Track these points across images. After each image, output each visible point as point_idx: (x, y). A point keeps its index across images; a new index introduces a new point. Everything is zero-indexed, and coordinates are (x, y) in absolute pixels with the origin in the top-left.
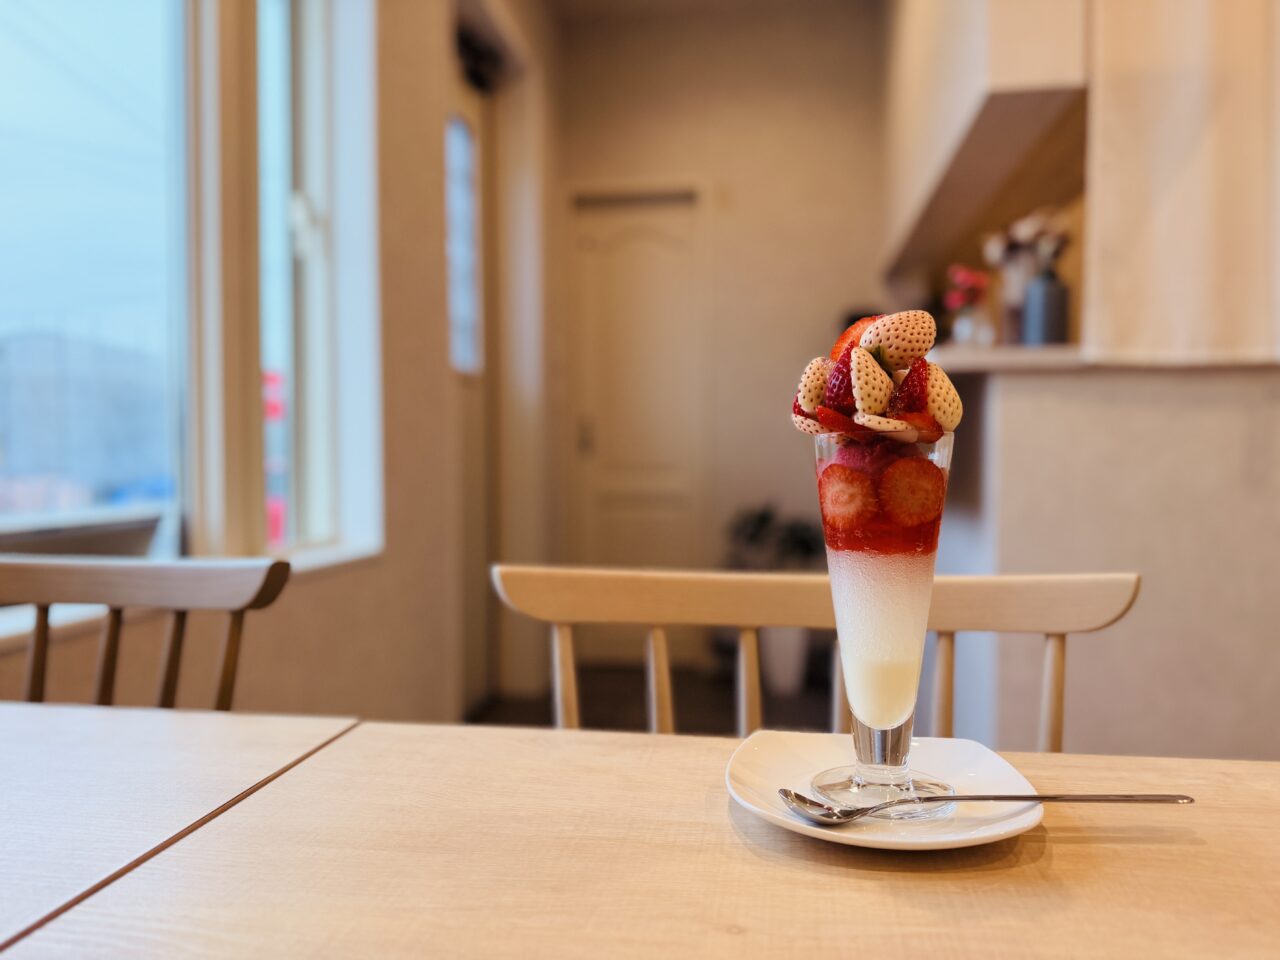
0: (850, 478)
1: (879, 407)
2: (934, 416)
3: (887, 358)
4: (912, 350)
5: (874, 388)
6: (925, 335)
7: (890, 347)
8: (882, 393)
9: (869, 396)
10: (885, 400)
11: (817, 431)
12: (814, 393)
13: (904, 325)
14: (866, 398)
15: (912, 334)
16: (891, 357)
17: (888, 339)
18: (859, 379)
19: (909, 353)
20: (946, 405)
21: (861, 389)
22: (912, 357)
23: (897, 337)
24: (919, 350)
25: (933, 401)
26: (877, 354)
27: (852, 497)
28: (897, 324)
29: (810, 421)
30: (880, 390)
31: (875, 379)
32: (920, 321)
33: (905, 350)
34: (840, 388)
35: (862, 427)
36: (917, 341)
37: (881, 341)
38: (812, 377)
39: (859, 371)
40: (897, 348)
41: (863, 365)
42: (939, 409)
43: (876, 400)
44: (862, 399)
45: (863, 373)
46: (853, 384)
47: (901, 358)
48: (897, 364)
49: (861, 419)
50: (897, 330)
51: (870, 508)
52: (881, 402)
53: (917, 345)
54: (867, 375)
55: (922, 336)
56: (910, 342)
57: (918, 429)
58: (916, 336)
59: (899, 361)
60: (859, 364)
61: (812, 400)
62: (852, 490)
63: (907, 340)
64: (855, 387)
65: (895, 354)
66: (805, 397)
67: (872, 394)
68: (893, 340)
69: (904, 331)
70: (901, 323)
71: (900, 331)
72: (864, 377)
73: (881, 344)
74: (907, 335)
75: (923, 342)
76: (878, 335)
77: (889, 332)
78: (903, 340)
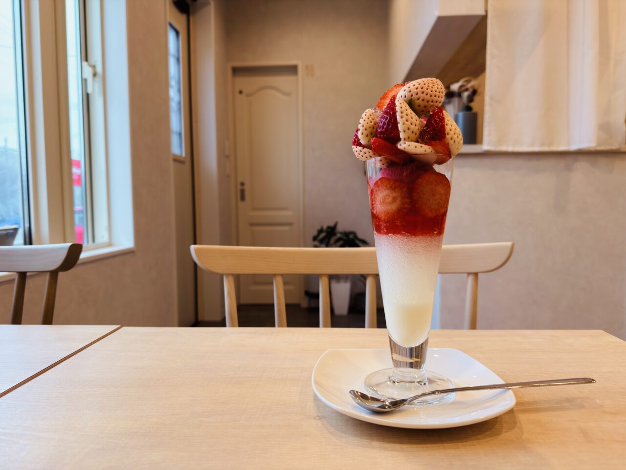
0: (393, 187)
1: (415, 136)
2: (448, 143)
3: (416, 107)
4: (432, 102)
5: (411, 124)
6: (439, 92)
7: (418, 99)
8: (417, 128)
9: (409, 129)
10: (418, 133)
11: (371, 157)
12: (369, 130)
13: (426, 86)
14: (406, 130)
15: (432, 91)
16: (419, 106)
17: (417, 94)
18: (402, 117)
19: (431, 104)
20: (456, 136)
21: (404, 124)
22: (432, 106)
23: (423, 93)
24: (436, 102)
25: (448, 134)
26: (410, 103)
27: (394, 199)
28: (422, 84)
29: (366, 150)
30: (416, 125)
31: (412, 118)
32: (435, 84)
33: (428, 102)
34: (388, 125)
35: (403, 152)
36: (435, 96)
37: (412, 96)
38: (367, 120)
39: (402, 113)
40: (423, 100)
41: (403, 109)
42: (451, 139)
43: (413, 132)
44: (404, 131)
45: (404, 114)
46: (398, 121)
47: (425, 107)
48: (422, 111)
49: (402, 146)
50: (422, 88)
51: (406, 206)
52: (416, 134)
53: (435, 99)
54: (407, 115)
55: (437, 93)
56: (431, 96)
57: (437, 152)
58: (434, 93)
59: (424, 109)
60: (401, 108)
61: (367, 136)
62: (394, 194)
63: (429, 95)
64: (399, 123)
65: (422, 103)
66: (362, 134)
67: (410, 128)
68: (420, 95)
69: (427, 89)
70: (424, 84)
71: (424, 89)
72: (405, 116)
73: (412, 98)
74: (429, 92)
75: (439, 97)
76: (410, 92)
77: (418, 90)
78: (427, 95)
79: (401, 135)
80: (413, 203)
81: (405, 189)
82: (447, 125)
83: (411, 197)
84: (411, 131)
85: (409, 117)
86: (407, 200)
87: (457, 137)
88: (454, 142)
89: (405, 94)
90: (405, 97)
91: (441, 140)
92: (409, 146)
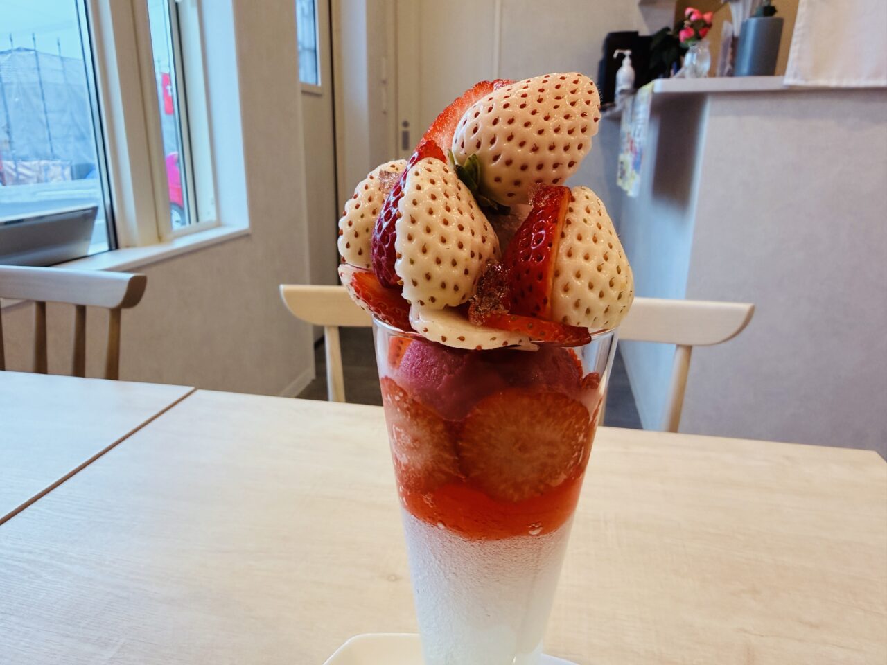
1: (450, 299)
2: (565, 319)
3: (492, 184)
4: (540, 167)
5: (438, 262)
6: (570, 132)
7: (496, 158)
8: (457, 272)
9: (428, 277)
10: (466, 283)
13: (527, 111)
14: (421, 280)
15: (541, 132)
16: (498, 180)
17: (493, 142)
18: (410, 238)
19: (534, 173)
20: (595, 295)
21: (412, 262)
22: (538, 180)
23: (510, 138)
24: (556, 166)
25: (566, 290)
26: (471, 173)
28: (514, 110)
30: (454, 263)
31: (444, 241)
32: (565, 102)
33: (524, 168)
36: (552, 148)
37: (478, 145)
39: (413, 222)
40: (509, 163)
42: (577, 305)
43: (444, 285)
44: (415, 284)
46: (399, 248)
47: (517, 183)
48: (510, 195)
50: (511, 122)
51: (444, 468)
52: (456, 288)
53: (552, 156)
54: (428, 231)
55: (563, 137)
56: (535, 149)
58: (550, 136)
59: (513, 188)
60: (415, 203)
61: (360, 253)
63: (528, 147)
64: (400, 256)
65: (505, 172)
66: (348, 246)
67: (434, 276)
68: (501, 144)
69: (527, 124)
70: (523, 106)
71: (518, 125)
72: (421, 236)
73: (478, 152)
74: (531, 133)
75: (566, 149)
76: (475, 130)
77: (497, 126)
78: (522, 144)
79: (406, 294)
80: (463, 465)
81: (440, 427)
82: (569, 255)
83: (457, 451)
84: (436, 283)
85: (433, 239)
86: (447, 456)
87: (601, 295)
88: (588, 311)
89: (462, 137)
90: (462, 146)
91: (534, 315)
92: (426, 330)
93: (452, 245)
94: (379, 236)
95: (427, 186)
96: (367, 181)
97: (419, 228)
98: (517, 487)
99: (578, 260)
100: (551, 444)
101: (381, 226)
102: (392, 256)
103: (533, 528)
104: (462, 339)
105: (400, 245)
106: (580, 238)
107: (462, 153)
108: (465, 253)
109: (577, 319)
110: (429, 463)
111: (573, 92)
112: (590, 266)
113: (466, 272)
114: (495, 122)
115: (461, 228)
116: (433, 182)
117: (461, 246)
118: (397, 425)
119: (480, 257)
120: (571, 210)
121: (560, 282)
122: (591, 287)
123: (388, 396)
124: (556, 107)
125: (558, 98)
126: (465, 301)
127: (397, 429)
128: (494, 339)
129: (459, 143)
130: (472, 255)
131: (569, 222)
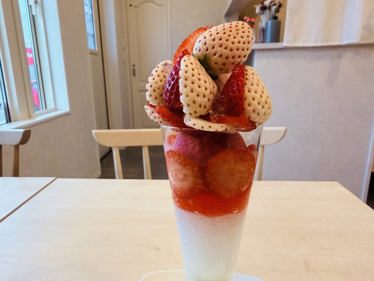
0: (184, 163)
1: (202, 111)
2: (249, 118)
3: (213, 65)
4: (233, 57)
5: (198, 95)
6: (244, 43)
7: (215, 54)
8: (206, 99)
9: (194, 102)
10: (208, 105)
13: (226, 35)
14: (191, 104)
15: (233, 43)
16: (216, 63)
17: (213, 48)
18: (185, 87)
19: (231, 60)
20: (260, 107)
21: (187, 96)
22: (233, 63)
23: (221, 46)
24: (239, 57)
25: (249, 105)
26: (205, 61)
27: (185, 176)
28: (221, 35)
30: (204, 96)
31: (199, 87)
32: (240, 32)
33: (227, 58)
36: (237, 50)
37: (207, 50)
39: (186, 80)
40: (221, 56)
41: (190, 74)
42: (254, 111)
43: (200, 106)
44: (188, 105)
46: (181, 91)
47: (224, 64)
48: (221, 70)
49: (190, 122)
50: (220, 39)
51: (198, 186)
52: (205, 107)
53: (238, 53)
54: (193, 83)
55: (241, 45)
56: (231, 50)
58: (236, 44)
59: (222, 67)
60: (186, 72)
61: (156, 98)
62: (185, 172)
63: (228, 49)
64: (182, 94)
65: (219, 60)
66: (150, 96)
67: (196, 101)
68: (217, 48)
69: (227, 40)
70: (225, 33)
71: (224, 40)
72: (190, 86)
73: (207, 52)
74: (229, 44)
75: (243, 50)
76: (205, 44)
77: (215, 41)
78: (226, 48)
79: (185, 110)
80: (206, 184)
81: (196, 169)
82: (249, 91)
83: (204, 178)
84: (197, 105)
85: (195, 86)
86: (199, 181)
87: (263, 107)
88: (258, 114)
89: (199, 47)
90: (200, 51)
91: (238, 116)
92: (194, 125)
93: (203, 89)
94: (170, 88)
95: (190, 65)
96: (156, 69)
97: (189, 82)
98: (229, 191)
99: (253, 93)
100: (242, 172)
101: (170, 83)
102: (178, 94)
103: (235, 210)
104: (210, 127)
105: (181, 89)
106: (252, 85)
107: (200, 53)
108: (208, 92)
109: (254, 117)
110: (191, 185)
111: (243, 28)
112: (258, 95)
113: (209, 100)
114: (214, 40)
115: (205, 82)
116: (192, 64)
117: (206, 89)
118: (175, 171)
119: (213, 94)
120: (247, 74)
121: (246, 102)
122: (259, 104)
123: (171, 159)
124: (237, 34)
125: (237, 30)
126: (207, 113)
127: (175, 172)
128: (222, 127)
129: (198, 50)
130: (211, 93)
131: (247, 79)
